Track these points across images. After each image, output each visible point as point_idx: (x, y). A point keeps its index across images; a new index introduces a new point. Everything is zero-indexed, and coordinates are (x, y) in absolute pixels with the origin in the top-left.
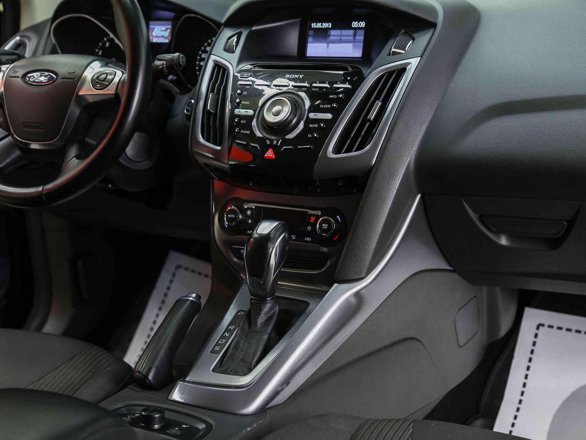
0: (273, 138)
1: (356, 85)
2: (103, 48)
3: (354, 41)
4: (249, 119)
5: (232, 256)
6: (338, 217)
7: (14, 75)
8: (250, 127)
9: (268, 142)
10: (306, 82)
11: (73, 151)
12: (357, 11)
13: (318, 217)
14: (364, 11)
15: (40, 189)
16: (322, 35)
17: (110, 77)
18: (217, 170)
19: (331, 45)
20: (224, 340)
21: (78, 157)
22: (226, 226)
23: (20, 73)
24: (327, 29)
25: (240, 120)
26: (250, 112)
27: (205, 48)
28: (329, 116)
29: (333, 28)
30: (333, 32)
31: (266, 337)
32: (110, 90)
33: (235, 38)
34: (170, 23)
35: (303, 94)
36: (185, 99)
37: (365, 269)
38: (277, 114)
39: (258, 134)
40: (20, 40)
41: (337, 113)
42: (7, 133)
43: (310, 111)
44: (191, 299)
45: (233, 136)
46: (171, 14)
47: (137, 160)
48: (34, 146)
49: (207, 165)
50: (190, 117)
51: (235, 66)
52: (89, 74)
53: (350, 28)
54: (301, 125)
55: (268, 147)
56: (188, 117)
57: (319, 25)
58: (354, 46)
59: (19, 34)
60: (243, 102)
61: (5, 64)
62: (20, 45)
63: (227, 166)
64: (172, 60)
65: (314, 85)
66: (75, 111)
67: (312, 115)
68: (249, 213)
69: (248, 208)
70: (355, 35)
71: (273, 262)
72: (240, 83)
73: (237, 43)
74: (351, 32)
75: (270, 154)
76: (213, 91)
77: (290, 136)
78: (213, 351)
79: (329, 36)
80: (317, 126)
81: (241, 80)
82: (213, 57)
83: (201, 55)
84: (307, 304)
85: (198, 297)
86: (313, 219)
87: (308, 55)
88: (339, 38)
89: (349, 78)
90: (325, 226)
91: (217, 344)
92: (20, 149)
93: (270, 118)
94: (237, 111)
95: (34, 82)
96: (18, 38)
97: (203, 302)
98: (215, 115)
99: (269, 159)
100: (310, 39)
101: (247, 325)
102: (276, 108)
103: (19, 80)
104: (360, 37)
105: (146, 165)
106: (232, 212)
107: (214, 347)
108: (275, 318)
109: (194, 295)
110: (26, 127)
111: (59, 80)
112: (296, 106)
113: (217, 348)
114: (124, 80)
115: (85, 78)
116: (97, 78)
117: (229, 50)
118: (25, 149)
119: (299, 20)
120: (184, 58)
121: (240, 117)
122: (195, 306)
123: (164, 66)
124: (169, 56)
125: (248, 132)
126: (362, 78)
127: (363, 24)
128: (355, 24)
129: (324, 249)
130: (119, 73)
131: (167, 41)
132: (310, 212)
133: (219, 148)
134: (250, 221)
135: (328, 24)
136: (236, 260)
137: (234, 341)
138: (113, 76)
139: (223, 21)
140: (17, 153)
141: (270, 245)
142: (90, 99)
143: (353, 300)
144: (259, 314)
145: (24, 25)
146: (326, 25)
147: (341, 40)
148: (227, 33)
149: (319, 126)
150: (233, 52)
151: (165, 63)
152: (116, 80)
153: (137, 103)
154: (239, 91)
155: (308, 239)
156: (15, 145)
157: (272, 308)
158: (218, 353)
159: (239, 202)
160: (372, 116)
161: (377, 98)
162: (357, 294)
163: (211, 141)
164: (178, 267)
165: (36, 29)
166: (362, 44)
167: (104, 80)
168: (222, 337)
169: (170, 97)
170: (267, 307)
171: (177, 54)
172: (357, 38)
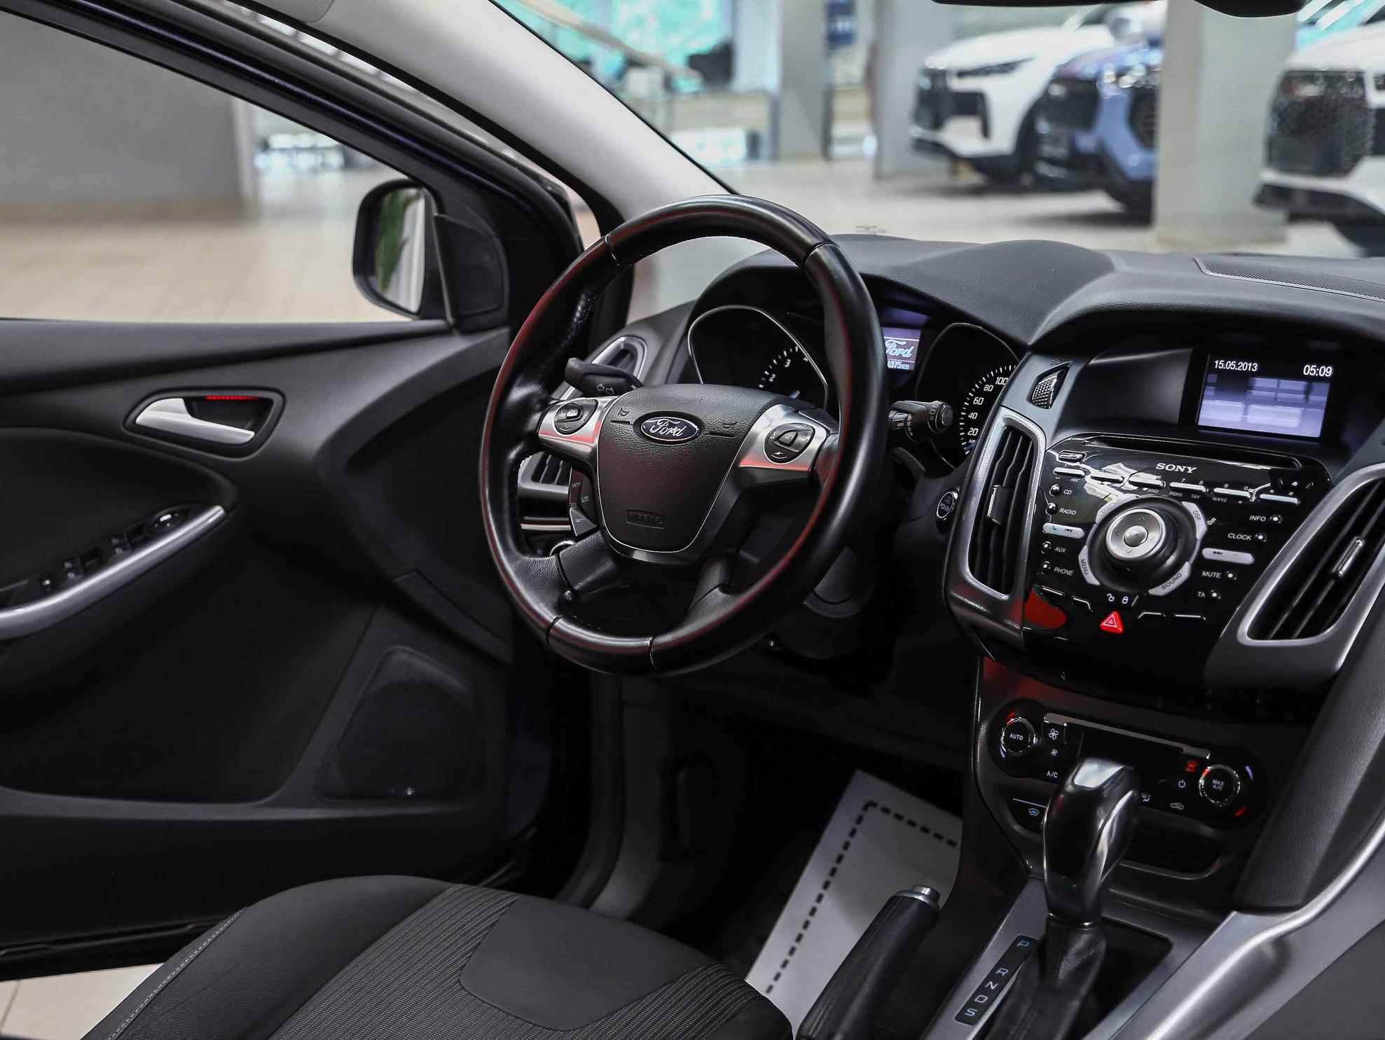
0: (1122, 590)
1: (1311, 500)
2: (779, 369)
3: (1306, 403)
4: (1076, 545)
5: (1009, 818)
6: (1248, 769)
7: (621, 418)
8: (1075, 566)
9: (1111, 598)
10: (1201, 482)
11: (715, 575)
12: (1317, 345)
13: (1203, 764)
14: (1332, 346)
15: (647, 642)
16: (1237, 385)
17: (802, 439)
18: (995, 640)
19: (1253, 407)
20: (987, 998)
21: (724, 588)
22: (1003, 756)
23: (633, 416)
24: (1249, 375)
25: (1053, 546)
26: (1077, 532)
27: (982, 386)
28: (1247, 558)
29: (1262, 373)
30: (1260, 382)
31: (1075, 1004)
32: (802, 464)
33: (1054, 379)
34: (919, 333)
35: (1192, 508)
36: (938, 485)
37: (1303, 891)
38: (1135, 542)
39: (1091, 579)
40: (626, 344)
41: (1265, 554)
42: (594, 526)
43: (1207, 542)
44: (921, 898)
45: (1035, 576)
46: (921, 318)
47: (831, 600)
48: (640, 555)
49: (976, 627)
50: (949, 525)
51: (1049, 435)
52: (763, 429)
53: (1299, 376)
54: (1185, 571)
55: (1108, 609)
56: (943, 526)
57: (1231, 365)
58: (1304, 415)
59: (624, 332)
60: (1062, 510)
61: (604, 394)
62: (626, 354)
63: (1018, 635)
64: (925, 413)
65: (1217, 490)
66: (727, 496)
67: (1209, 553)
68: (1054, 734)
69: (1052, 725)
70: (1307, 392)
71: (1104, 846)
72: (1058, 469)
73: (1058, 387)
74: (1300, 385)
75: (1112, 622)
76: (999, 481)
77: (1159, 591)
78: (961, 1017)
79: (1251, 388)
80: (1218, 575)
81: (1062, 466)
82: (1004, 412)
83: (972, 399)
84: (1166, 946)
85: (934, 896)
86: (1191, 767)
87: (1201, 423)
88: (1272, 394)
89: (1295, 484)
90: (1218, 784)
91: (971, 1004)
92: (616, 558)
93: (1119, 550)
94: (1049, 527)
95: (656, 434)
96: (623, 339)
97: (942, 902)
98: (1002, 528)
99: (1110, 634)
100: (1209, 391)
101: (1035, 973)
102: (1133, 531)
103: (630, 428)
104: (1320, 397)
105: (848, 609)
106: (1018, 728)
107: (964, 1009)
108: (1097, 966)
109: (926, 891)
110: (635, 519)
111: (704, 436)
112: (1178, 529)
113: (971, 1012)
114: (830, 448)
115: (755, 436)
116: (778, 439)
117: (1040, 400)
118: (624, 562)
119: (1189, 351)
120: (950, 412)
121: (1057, 540)
122: (929, 913)
123: (909, 424)
124: (919, 406)
125: (1070, 573)
126: (1325, 488)
127: (1327, 371)
128: (1310, 370)
129: (1207, 831)
130: (821, 432)
131: (907, 367)
132: (1187, 749)
133: (1005, 597)
134: (1054, 752)
135: (1250, 364)
136: (1017, 828)
137: (1009, 1003)
138: (809, 438)
139: (1031, 341)
140: (607, 566)
141: (1100, 812)
142: (760, 478)
143: (1270, 953)
144: (1064, 952)
145: (634, 315)
146: (1244, 366)
147: (1275, 399)
148: (1037, 366)
149: (1224, 576)
150: (1048, 406)
151: (910, 417)
152: (815, 445)
153: (852, 498)
154: (1055, 487)
155: (1177, 806)
156: (606, 549)
157: (1091, 944)
158: (972, 1022)
159: (1035, 711)
160: (1344, 568)
161: (1356, 531)
162: (1280, 943)
163: (990, 577)
164: (870, 804)
165: (656, 323)
166: (1323, 411)
167: (791, 443)
168: (982, 989)
169: (906, 481)
170: (1081, 941)
171: (936, 403)
172: (1312, 398)
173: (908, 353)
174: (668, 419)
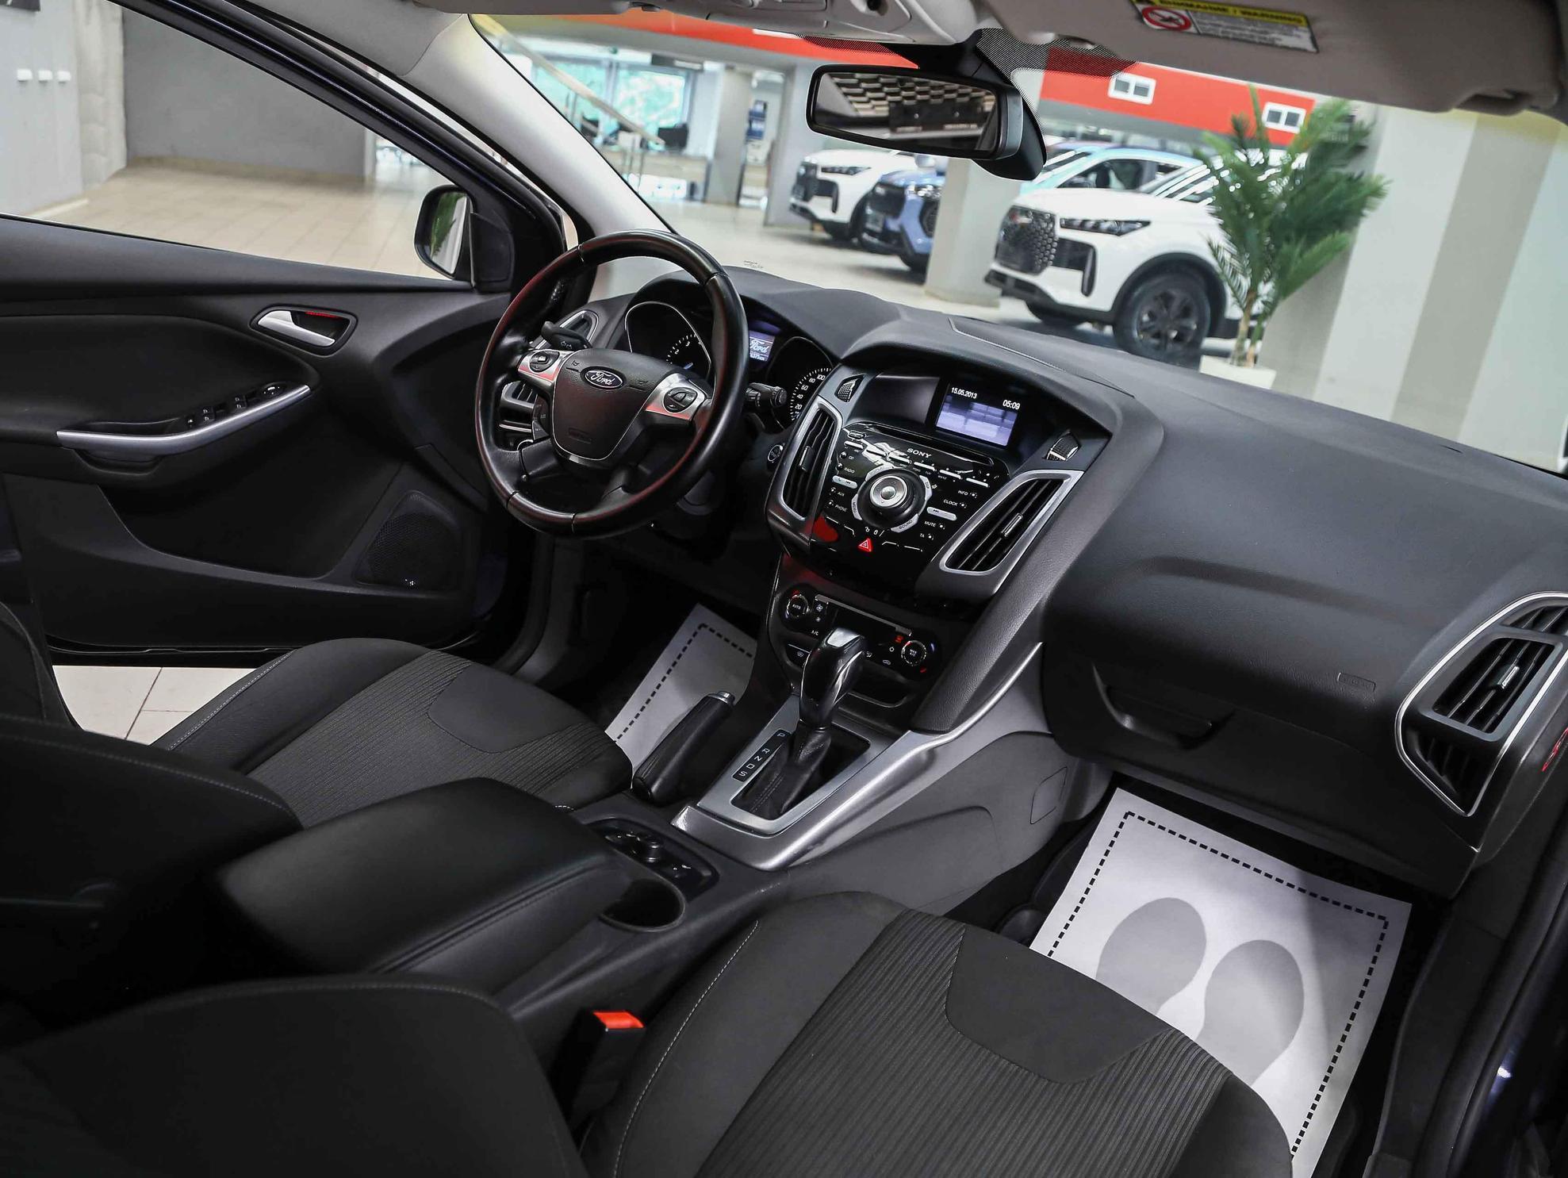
0: (874, 525)
1: (996, 486)
2: (682, 347)
3: (1001, 424)
4: (850, 493)
5: (785, 656)
6: (932, 645)
7: (574, 367)
8: (848, 505)
9: (868, 530)
10: (933, 465)
11: (620, 479)
12: (1013, 389)
13: (906, 638)
14: (1022, 391)
15: (571, 516)
16: (962, 405)
17: (688, 399)
18: (794, 545)
19: (971, 421)
20: (754, 766)
21: (625, 488)
22: (787, 617)
23: (581, 366)
24: (970, 400)
25: (837, 491)
26: (853, 485)
27: (808, 378)
28: (953, 517)
29: (978, 400)
30: (977, 405)
31: (807, 776)
32: (686, 415)
33: (853, 383)
34: (773, 339)
35: (925, 480)
36: (771, 439)
37: (951, 722)
38: (887, 497)
39: (857, 515)
40: (585, 314)
41: (964, 516)
42: (546, 435)
43: (931, 503)
44: (723, 699)
45: (823, 508)
46: (776, 329)
47: (691, 502)
48: (574, 458)
49: (783, 535)
50: (774, 467)
51: (845, 420)
52: (664, 388)
53: (1000, 406)
54: (915, 519)
55: (864, 536)
56: (771, 467)
57: (961, 392)
58: (999, 431)
59: (586, 307)
60: (846, 469)
61: (565, 349)
62: (584, 322)
63: (807, 544)
64: (770, 393)
65: (942, 471)
66: (634, 429)
67: (931, 510)
68: (820, 608)
69: (819, 602)
70: (1003, 417)
71: (839, 682)
72: (847, 442)
73: (855, 389)
74: (1000, 412)
75: (866, 545)
76: (810, 444)
77: (897, 529)
78: (737, 776)
79: (971, 409)
80: (934, 525)
81: (850, 440)
82: (819, 400)
83: (801, 385)
84: (867, 746)
85: (731, 699)
86: (899, 639)
87: (938, 425)
88: (983, 414)
89: (988, 475)
90: (913, 652)
91: (744, 769)
92: (558, 458)
93: (877, 500)
94: (836, 478)
95: (595, 381)
96: (584, 312)
97: (735, 702)
98: (808, 474)
99: (863, 552)
100: (946, 407)
101: (785, 755)
102: (888, 489)
103: (578, 374)
104: (1010, 421)
105: (701, 510)
106: (799, 601)
107: (739, 772)
108: (824, 754)
109: (727, 695)
110: (575, 435)
111: (626, 387)
112: (915, 489)
113: (743, 774)
114: (705, 407)
115: (659, 392)
116: (673, 396)
117: (842, 396)
118: (563, 460)
119: (938, 378)
120: (785, 395)
121: (840, 487)
122: (726, 709)
123: (758, 398)
124: (767, 388)
125: (845, 510)
126: (1005, 480)
127: (1017, 406)
128: (1007, 403)
129: (901, 678)
130: (701, 396)
131: (763, 359)
132: (898, 628)
133: (803, 519)
134: (818, 619)
135: (973, 393)
136: (789, 662)
137: (766, 771)
138: (693, 399)
139: (843, 357)
140: (552, 462)
141: (840, 661)
142: (658, 420)
143: (924, 757)
144: (805, 744)
145: (593, 298)
146: (969, 394)
147: (985, 417)
148: (844, 373)
149: (937, 526)
150: (846, 400)
151: (759, 395)
152: (696, 404)
153: (715, 441)
154: (844, 454)
155: (887, 662)
156: (553, 451)
157: (822, 741)
158: (743, 779)
159: (810, 593)
160: (1007, 532)
161: (1018, 510)
162: (932, 753)
163: (795, 505)
164: (703, 626)
165: (608, 305)
166: (1011, 430)
167: (681, 400)
168: (752, 761)
169: (752, 432)
170: (816, 739)
171: (777, 388)
172: (1005, 420)
173: (765, 350)
174: (603, 373)
